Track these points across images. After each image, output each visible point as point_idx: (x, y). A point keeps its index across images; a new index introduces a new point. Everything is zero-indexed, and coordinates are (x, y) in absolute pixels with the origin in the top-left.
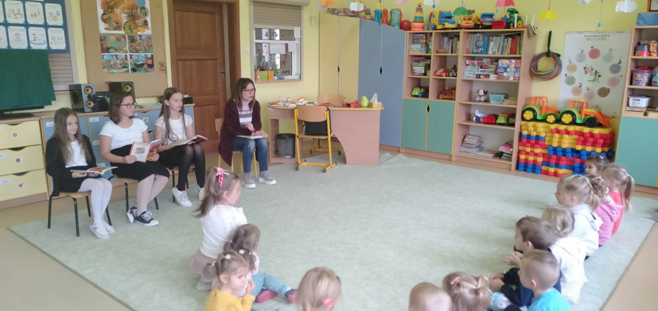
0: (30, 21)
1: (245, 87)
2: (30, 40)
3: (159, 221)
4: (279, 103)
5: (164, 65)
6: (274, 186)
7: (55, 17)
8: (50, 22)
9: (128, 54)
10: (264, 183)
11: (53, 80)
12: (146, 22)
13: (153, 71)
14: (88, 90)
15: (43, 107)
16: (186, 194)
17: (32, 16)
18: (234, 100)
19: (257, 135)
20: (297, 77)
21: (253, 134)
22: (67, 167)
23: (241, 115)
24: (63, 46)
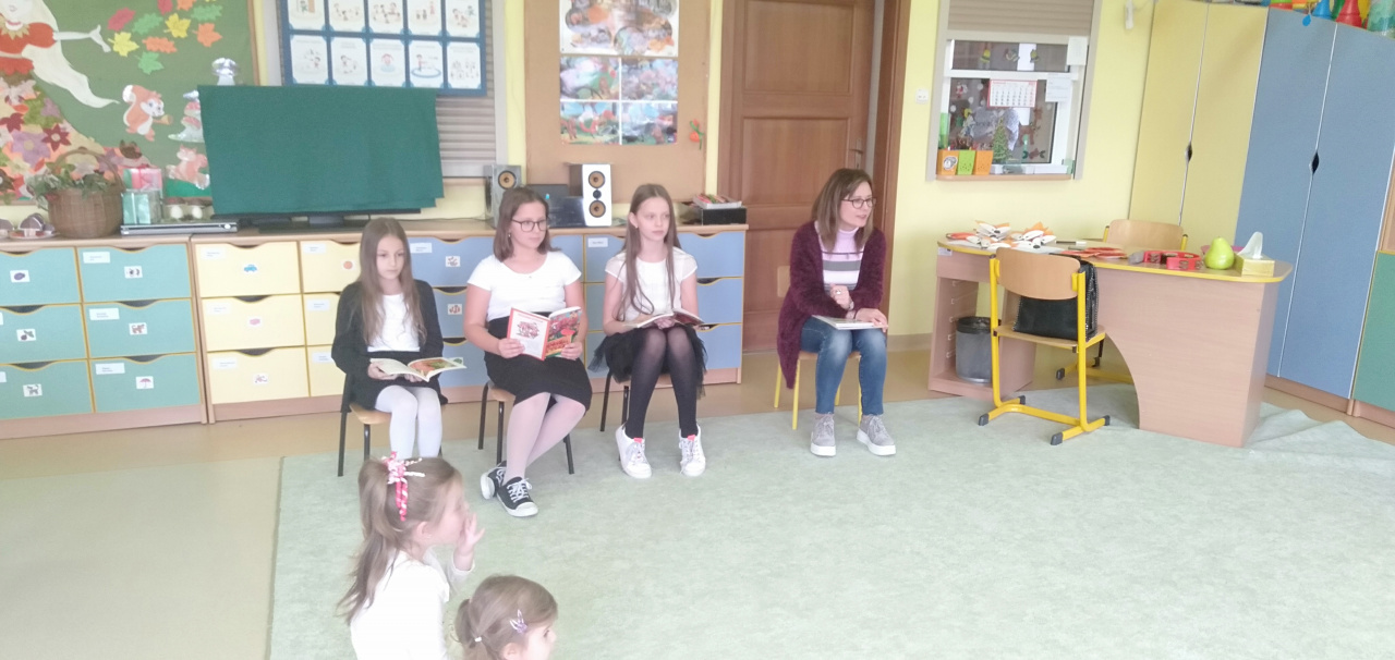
0: (414, 29)
1: (851, 192)
2: (412, 67)
3: (541, 508)
4: (969, 238)
5: (701, 131)
6: (886, 460)
7: (463, 17)
8: (453, 31)
9: (620, 102)
10: (866, 447)
11: (442, 153)
12: (667, 27)
13: (675, 140)
14: (506, 180)
15: (418, 211)
16: (642, 450)
17: (418, 16)
18: (817, 225)
19: (859, 321)
20: (1064, 170)
21: (850, 315)
22: (371, 349)
23: (828, 262)
24: (474, 83)
